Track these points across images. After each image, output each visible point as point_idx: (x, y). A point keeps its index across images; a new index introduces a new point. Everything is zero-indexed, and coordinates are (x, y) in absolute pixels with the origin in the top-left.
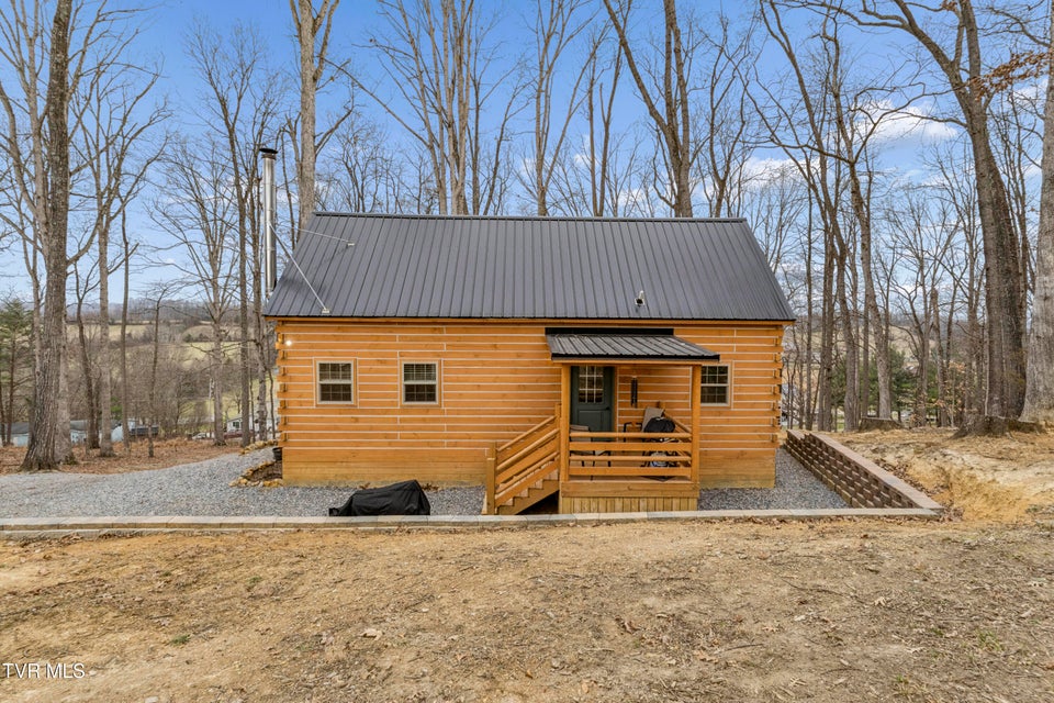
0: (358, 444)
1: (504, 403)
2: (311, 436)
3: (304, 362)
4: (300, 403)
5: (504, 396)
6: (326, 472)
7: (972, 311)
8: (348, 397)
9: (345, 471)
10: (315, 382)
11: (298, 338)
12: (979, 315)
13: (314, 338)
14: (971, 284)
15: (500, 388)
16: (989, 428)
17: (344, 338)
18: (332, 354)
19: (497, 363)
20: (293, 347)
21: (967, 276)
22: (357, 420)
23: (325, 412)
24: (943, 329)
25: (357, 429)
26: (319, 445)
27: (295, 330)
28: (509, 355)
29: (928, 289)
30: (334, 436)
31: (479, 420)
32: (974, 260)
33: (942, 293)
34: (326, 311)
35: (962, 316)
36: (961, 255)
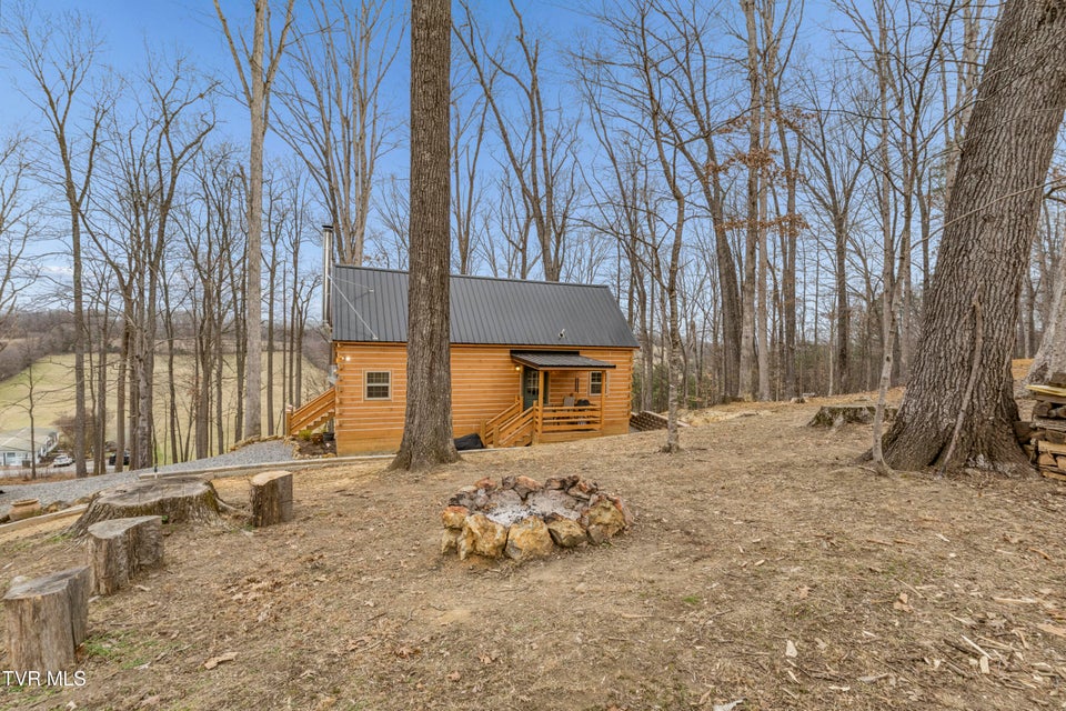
0: (391, 426)
1: (485, 397)
2: (360, 421)
3: (356, 372)
4: (353, 400)
5: (485, 392)
6: (369, 445)
7: (715, 337)
8: (386, 395)
9: (382, 444)
10: (363, 385)
11: (353, 356)
12: (719, 340)
13: (363, 355)
14: (715, 318)
15: (482, 387)
16: (724, 401)
17: (384, 356)
18: (375, 366)
19: (481, 372)
20: (351, 362)
21: (712, 312)
22: (392, 409)
23: (369, 405)
24: (698, 349)
25: (391, 415)
26: (365, 427)
27: (350, 350)
28: (487, 367)
29: (689, 320)
30: (374, 421)
31: (470, 407)
32: (716, 301)
33: (697, 323)
34: (375, 338)
35: (709, 340)
36: (708, 298)
